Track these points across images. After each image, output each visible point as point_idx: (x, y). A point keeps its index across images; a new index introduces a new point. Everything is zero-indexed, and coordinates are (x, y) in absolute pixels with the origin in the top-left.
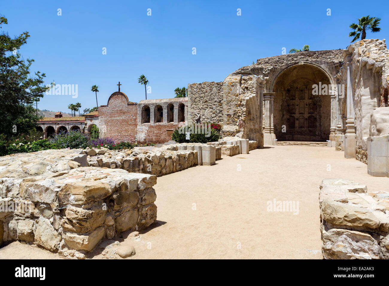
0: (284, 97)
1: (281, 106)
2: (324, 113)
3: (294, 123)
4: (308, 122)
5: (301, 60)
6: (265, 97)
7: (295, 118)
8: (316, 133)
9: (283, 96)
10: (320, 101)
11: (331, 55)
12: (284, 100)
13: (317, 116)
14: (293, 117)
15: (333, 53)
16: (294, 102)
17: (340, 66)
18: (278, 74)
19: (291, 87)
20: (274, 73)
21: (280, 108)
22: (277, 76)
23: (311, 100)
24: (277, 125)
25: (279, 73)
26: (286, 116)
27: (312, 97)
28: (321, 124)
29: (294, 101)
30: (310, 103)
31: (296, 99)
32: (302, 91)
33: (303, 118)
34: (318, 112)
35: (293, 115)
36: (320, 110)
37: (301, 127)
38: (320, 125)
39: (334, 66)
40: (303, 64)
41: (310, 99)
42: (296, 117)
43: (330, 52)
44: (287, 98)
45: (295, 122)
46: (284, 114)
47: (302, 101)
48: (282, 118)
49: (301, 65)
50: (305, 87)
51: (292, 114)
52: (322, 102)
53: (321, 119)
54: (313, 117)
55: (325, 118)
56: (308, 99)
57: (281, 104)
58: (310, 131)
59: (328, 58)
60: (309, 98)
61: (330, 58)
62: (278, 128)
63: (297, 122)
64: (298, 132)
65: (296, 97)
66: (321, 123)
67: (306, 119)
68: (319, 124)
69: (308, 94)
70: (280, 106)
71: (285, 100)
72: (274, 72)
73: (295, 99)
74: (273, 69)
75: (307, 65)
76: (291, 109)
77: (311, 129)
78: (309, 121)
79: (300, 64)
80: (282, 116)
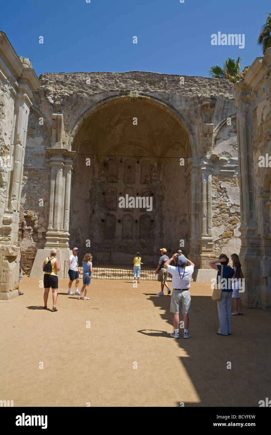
0: (96, 176)
1: (90, 191)
2: (169, 210)
3: (113, 228)
4: (139, 228)
5: (133, 88)
6: (51, 159)
7: (115, 219)
8: (153, 249)
9: (94, 173)
10: (161, 188)
11: (192, 86)
12: (96, 181)
13: (156, 217)
14: (112, 216)
15: (197, 82)
16: (115, 188)
17: (211, 107)
18: (85, 112)
19: (110, 159)
20: (76, 107)
21: (88, 197)
22: (82, 115)
23: (145, 186)
24: (79, 231)
25: (86, 108)
26: (100, 214)
27: (147, 181)
28: (164, 232)
29: (114, 185)
30: (143, 191)
31: (120, 181)
32: (129, 167)
33: (131, 219)
34: (157, 209)
35: (112, 212)
36: (161, 206)
37: (127, 237)
38: (161, 234)
39: (199, 106)
40: (137, 95)
41: (144, 183)
42: (117, 218)
43: (190, 79)
44: (103, 179)
45: (115, 226)
46: (95, 209)
47: (130, 186)
48: (91, 217)
49: (134, 99)
50: (135, 160)
51: (110, 210)
52: (165, 190)
53: (163, 223)
54: (147, 219)
55: (171, 221)
56: (141, 183)
57: (90, 187)
58: (143, 245)
59: (187, 91)
60: (143, 181)
61: (191, 91)
62: (81, 238)
63: (119, 227)
64: (121, 247)
65: (119, 177)
66: (163, 229)
67: (136, 221)
68: (159, 231)
69: (140, 173)
70: (88, 193)
71: (99, 181)
72: (75, 105)
73: (117, 182)
74: (74, 96)
75: (145, 99)
76: (108, 200)
77: (145, 241)
78: (141, 225)
79: (131, 95)
80: (90, 212)
